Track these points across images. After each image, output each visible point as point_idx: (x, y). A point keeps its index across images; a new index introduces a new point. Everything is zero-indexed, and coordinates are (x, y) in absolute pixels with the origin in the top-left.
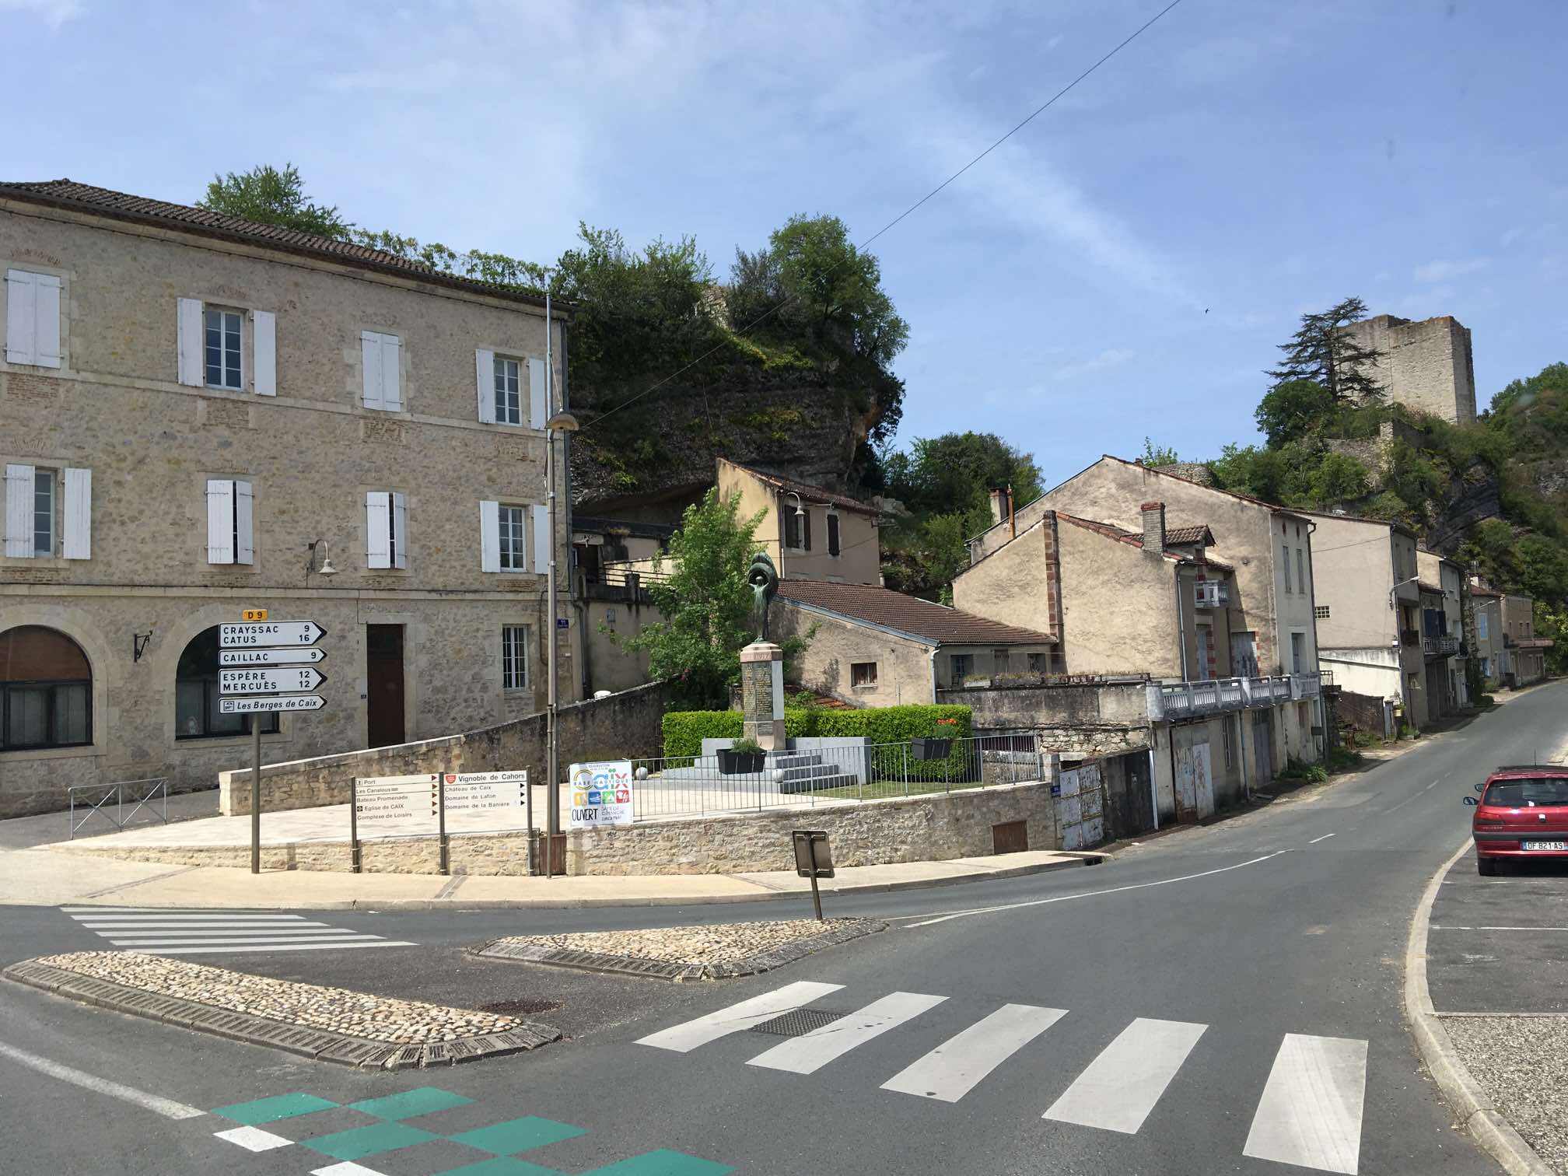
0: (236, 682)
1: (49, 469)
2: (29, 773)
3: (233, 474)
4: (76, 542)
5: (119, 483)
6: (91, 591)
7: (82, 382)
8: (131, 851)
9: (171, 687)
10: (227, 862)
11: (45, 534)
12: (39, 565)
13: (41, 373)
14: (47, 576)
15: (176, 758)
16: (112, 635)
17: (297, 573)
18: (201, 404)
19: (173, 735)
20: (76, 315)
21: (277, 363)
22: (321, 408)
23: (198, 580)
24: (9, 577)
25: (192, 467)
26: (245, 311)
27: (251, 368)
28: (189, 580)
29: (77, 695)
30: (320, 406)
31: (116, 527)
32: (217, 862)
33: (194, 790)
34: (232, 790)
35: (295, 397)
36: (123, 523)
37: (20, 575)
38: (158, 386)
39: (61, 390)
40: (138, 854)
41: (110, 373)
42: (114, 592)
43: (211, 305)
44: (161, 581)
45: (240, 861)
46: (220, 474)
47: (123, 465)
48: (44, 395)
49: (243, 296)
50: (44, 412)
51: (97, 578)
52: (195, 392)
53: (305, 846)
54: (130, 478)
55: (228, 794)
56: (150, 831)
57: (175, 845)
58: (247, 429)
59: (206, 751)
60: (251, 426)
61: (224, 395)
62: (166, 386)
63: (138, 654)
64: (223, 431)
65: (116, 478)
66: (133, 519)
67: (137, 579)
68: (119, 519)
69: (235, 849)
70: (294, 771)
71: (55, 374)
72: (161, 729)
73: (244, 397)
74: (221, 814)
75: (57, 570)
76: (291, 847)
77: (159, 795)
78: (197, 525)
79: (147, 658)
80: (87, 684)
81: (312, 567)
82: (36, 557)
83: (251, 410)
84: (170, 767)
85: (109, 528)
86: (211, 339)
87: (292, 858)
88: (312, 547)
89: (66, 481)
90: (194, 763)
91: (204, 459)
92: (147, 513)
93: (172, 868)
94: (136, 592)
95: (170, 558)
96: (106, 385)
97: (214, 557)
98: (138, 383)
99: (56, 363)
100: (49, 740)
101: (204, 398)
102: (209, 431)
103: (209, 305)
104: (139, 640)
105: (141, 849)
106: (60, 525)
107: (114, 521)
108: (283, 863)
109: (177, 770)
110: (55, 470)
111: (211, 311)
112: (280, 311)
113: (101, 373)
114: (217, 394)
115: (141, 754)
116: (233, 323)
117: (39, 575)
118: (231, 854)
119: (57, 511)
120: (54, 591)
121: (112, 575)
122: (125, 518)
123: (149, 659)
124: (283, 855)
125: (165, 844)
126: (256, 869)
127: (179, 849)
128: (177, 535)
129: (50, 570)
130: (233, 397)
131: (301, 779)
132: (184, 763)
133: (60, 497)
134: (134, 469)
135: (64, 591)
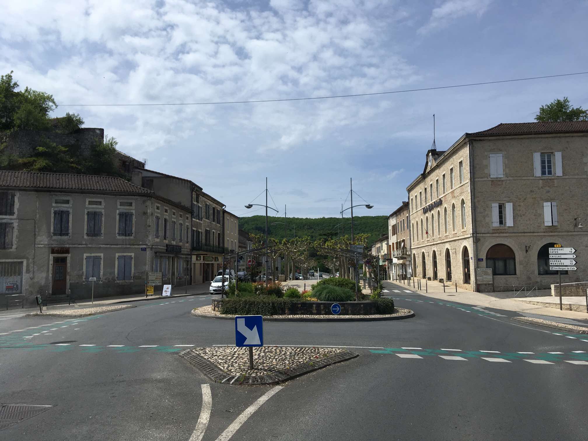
0: (554, 262)
1: (502, 203)
2: (501, 281)
3: (550, 200)
4: (509, 222)
5: (520, 206)
6: (513, 234)
7: (509, 180)
8: (530, 302)
9: (536, 261)
10: (554, 307)
11: (502, 221)
12: (501, 228)
13: (499, 179)
14: (503, 231)
15: (539, 280)
16: (520, 246)
17: (571, 228)
18: (541, 181)
19: (537, 273)
20: (507, 163)
21: (563, 166)
22: (577, 177)
23: (543, 231)
24: (493, 232)
25: (539, 199)
26: (552, 153)
27: (555, 169)
28: (540, 231)
29: (512, 262)
30: (576, 177)
31: (520, 218)
32: (551, 307)
33: (544, 289)
34: (554, 290)
35: (568, 175)
36: (521, 216)
37: (496, 231)
38: (528, 178)
39: (504, 183)
40: (532, 303)
41: (516, 177)
42: (520, 234)
43: (543, 153)
44: (532, 231)
45: (557, 307)
46: (547, 201)
47: (520, 201)
48: (499, 185)
49: (552, 149)
50: (500, 189)
51: (515, 231)
52: (539, 178)
53: (574, 305)
54: (522, 204)
55: (554, 291)
56: (533, 298)
57: (541, 301)
58: (554, 187)
59: (546, 279)
60: (555, 186)
61: (547, 178)
62: (531, 178)
63: (527, 251)
64: (547, 188)
65: (519, 204)
66: (524, 215)
67: (526, 231)
68: (520, 215)
69: (556, 304)
70: (572, 285)
71: (502, 179)
72: (534, 272)
73: (553, 178)
74: (552, 296)
75: (505, 229)
76: (570, 305)
77: (535, 289)
78: (541, 215)
79: (529, 252)
80: (514, 259)
81: (576, 225)
82: (500, 226)
83: (555, 181)
84: (537, 282)
85: (518, 218)
86: (543, 162)
87: (571, 307)
88: (575, 219)
89: (506, 206)
90: (544, 281)
91: (542, 197)
92: (527, 213)
93: (540, 307)
94: (526, 234)
95: (534, 225)
96: (515, 180)
97: (546, 224)
98: (524, 178)
99: (502, 176)
100: (505, 273)
101: (541, 179)
102: (543, 189)
103: (542, 153)
104: (527, 247)
105: (532, 302)
106: (505, 218)
107: (519, 216)
108: (568, 309)
109: (539, 283)
110: (503, 204)
111: (542, 154)
112: (563, 151)
113: (513, 177)
114: (545, 178)
115: (529, 278)
116: (549, 157)
117: (501, 231)
118: (555, 305)
119: (504, 214)
120: (505, 235)
121: (519, 230)
122: (522, 215)
123: (530, 253)
124: (568, 307)
125: (538, 301)
126: (561, 309)
127: (542, 303)
128: (536, 218)
129: (503, 229)
130: (550, 178)
131: (574, 288)
132: (541, 281)
133: (505, 211)
134: (523, 201)
135: (507, 235)
